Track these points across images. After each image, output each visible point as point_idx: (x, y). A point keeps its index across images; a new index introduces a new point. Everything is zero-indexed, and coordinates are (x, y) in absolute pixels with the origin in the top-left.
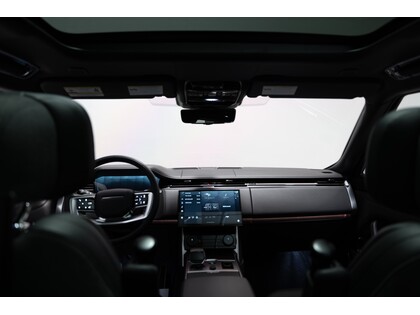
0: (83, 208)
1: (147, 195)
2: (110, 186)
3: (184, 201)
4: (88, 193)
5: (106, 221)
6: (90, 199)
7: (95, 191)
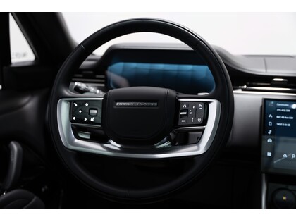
0: (80, 120)
1: (207, 104)
2: (135, 80)
3: (275, 120)
4: (94, 91)
5: (123, 150)
6: (93, 104)
7: (105, 89)
